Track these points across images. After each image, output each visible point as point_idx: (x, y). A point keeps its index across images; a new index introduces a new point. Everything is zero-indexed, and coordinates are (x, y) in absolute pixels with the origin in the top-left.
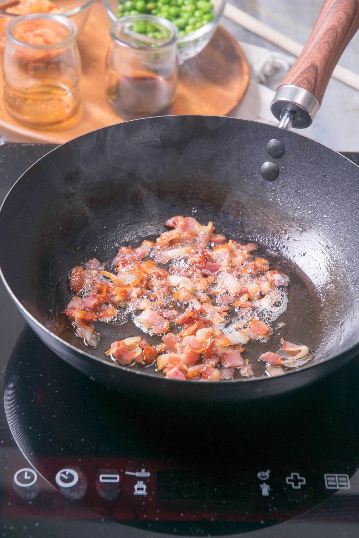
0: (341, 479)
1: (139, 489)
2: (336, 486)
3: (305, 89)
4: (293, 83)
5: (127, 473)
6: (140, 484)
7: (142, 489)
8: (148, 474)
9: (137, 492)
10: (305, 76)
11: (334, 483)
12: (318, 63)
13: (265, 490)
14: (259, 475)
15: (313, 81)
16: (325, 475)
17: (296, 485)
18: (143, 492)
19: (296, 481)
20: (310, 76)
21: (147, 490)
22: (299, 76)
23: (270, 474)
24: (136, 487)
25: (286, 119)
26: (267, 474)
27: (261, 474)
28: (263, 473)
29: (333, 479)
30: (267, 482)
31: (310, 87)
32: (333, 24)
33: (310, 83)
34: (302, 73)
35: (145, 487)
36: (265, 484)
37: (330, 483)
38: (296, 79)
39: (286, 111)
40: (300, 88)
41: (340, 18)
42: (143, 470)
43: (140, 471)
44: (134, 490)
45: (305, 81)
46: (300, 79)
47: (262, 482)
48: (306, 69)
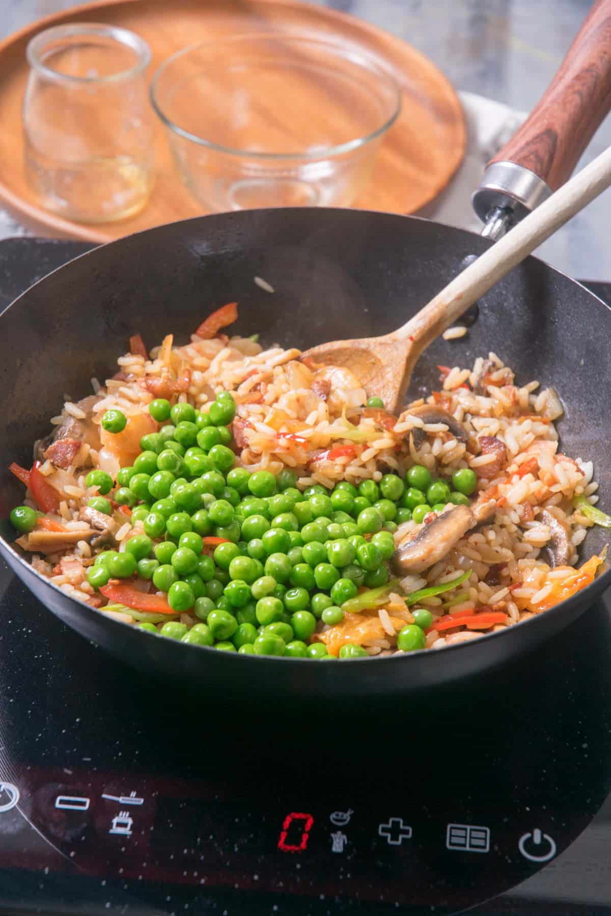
0: (474, 834)
1: (120, 825)
2: (464, 845)
3: (531, 170)
4: (511, 159)
5: (104, 796)
6: (124, 817)
7: (124, 825)
8: (141, 801)
9: (116, 830)
10: (533, 148)
11: (462, 841)
12: (558, 128)
13: (338, 843)
14: (333, 816)
15: (546, 158)
16: (449, 826)
17: (395, 838)
18: (126, 831)
19: (395, 831)
20: (542, 149)
21: (132, 828)
22: (522, 149)
23: (351, 815)
24: (115, 821)
25: (495, 222)
26: (347, 816)
27: (337, 815)
28: (340, 814)
29: (462, 833)
30: (344, 830)
31: (539, 167)
32: (593, 61)
33: (539, 159)
34: (528, 144)
35: (130, 822)
36: (339, 833)
37: (455, 840)
38: (517, 154)
39: (497, 209)
40: (521, 169)
41: (605, 53)
42: (133, 794)
43: (128, 795)
44: (110, 826)
45: (532, 157)
46: (525, 153)
47: (335, 829)
48: (536, 138)
